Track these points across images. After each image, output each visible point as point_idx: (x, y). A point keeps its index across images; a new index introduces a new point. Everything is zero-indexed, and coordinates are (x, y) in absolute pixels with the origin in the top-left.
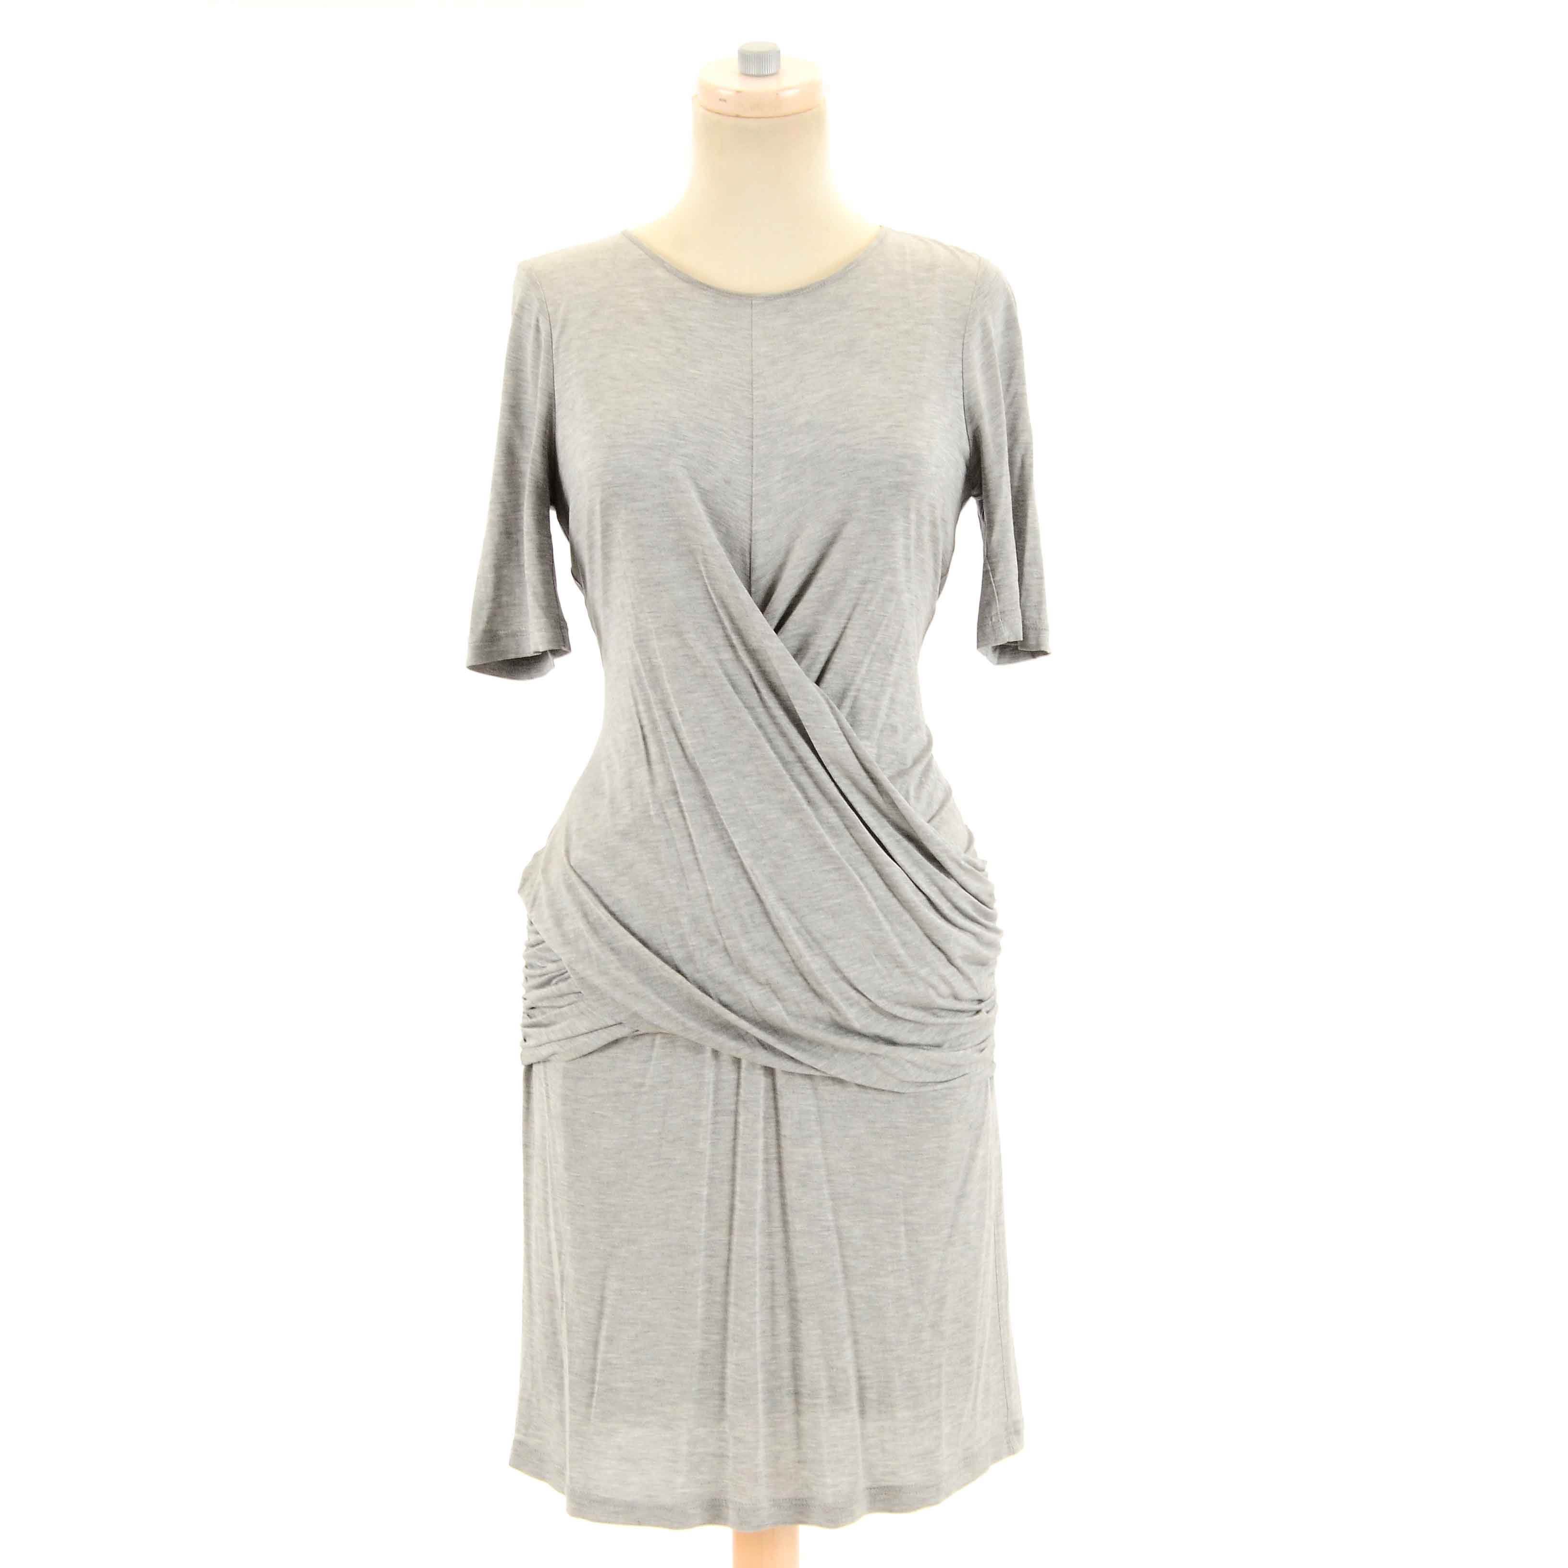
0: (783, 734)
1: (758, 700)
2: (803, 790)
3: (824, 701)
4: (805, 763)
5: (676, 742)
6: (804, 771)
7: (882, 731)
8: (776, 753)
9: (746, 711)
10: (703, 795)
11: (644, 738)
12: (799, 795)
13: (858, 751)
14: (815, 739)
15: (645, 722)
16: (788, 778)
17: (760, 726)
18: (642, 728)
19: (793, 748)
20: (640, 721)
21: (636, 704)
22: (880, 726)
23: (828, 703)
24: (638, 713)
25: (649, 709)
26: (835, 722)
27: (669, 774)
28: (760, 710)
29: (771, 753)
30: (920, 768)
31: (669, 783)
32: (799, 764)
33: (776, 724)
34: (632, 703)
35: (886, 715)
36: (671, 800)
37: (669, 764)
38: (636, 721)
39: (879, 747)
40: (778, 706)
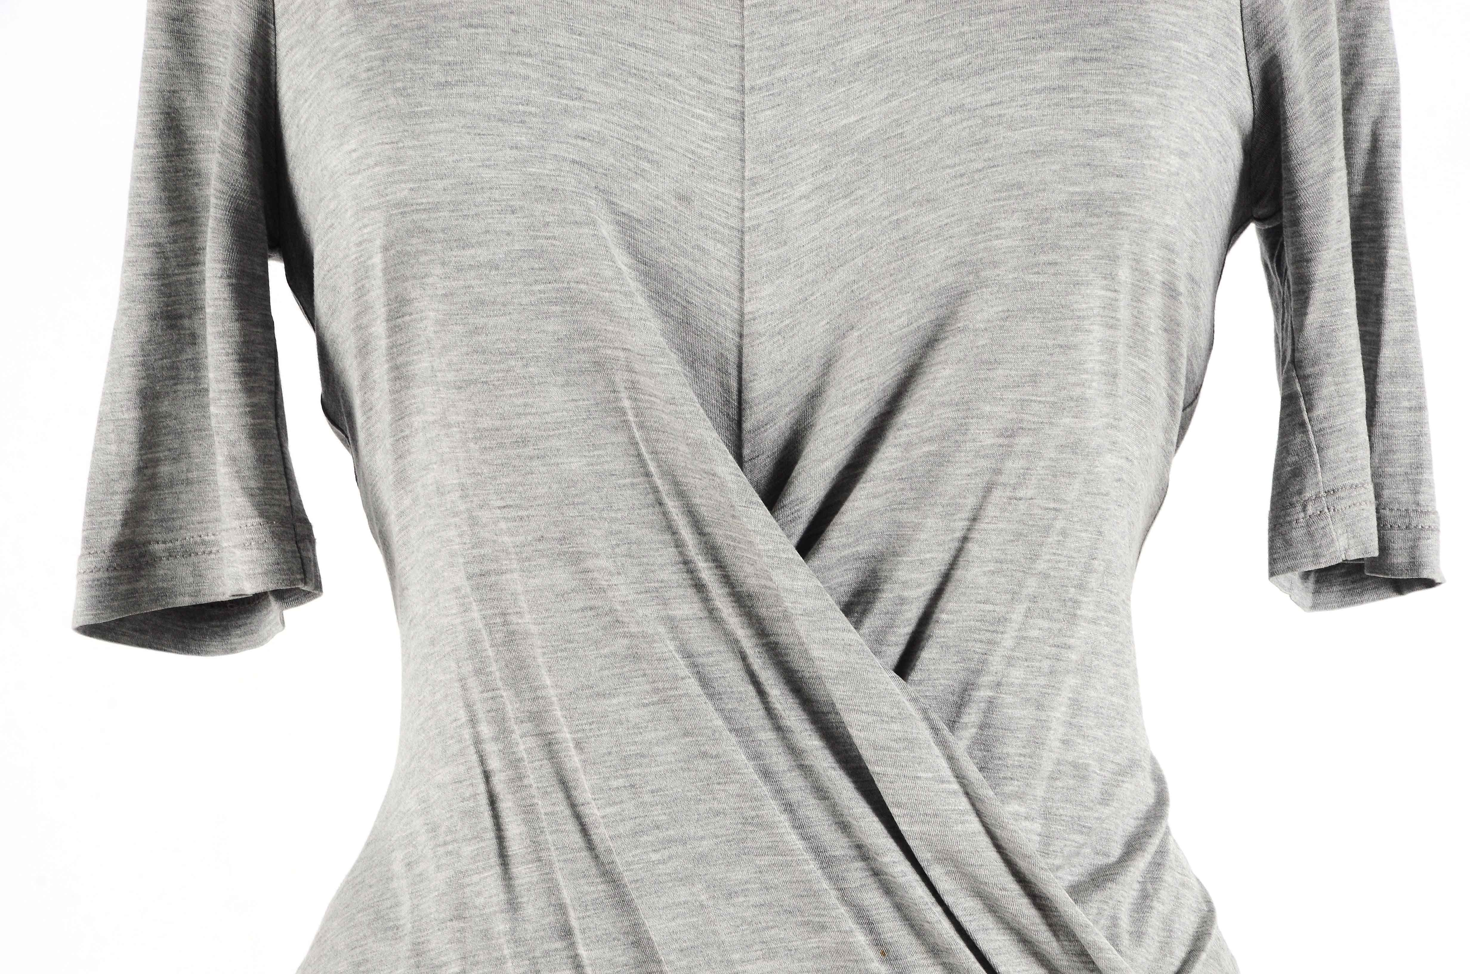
0: (821, 793)
1: (762, 713)
2: (869, 926)
3: (918, 716)
4: (875, 860)
5: (568, 812)
6: (870, 881)
7: (1052, 778)
8: (805, 838)
9: (733, 739)
10: (631, 938)
11: (493, 801)
12: (860, 938)
13: (998, 832)
14: (899, 805)
15: (494, 764)
16: (832, 897)
17: (766, 774)
18: (487, 776)
19: (844, 827)
20: (482, 761)
21: (473, 721)
22: (1047, 766)
23: (928, 719)
24: (477, 742)
25: (503, 733)
26: (943, 764)
27: (552, 890)
28: (767, 736)
29: (793, 839)
30: (1141, 863)
31: (552, 909)
32: (860, 864)
33: (806, 770)
34: (463, 716)
35: (1064, 742)
36: (556, 950)
37: (551, 864)
38: (474, 758)
39: (1047, 815)
40: (807, 726)
